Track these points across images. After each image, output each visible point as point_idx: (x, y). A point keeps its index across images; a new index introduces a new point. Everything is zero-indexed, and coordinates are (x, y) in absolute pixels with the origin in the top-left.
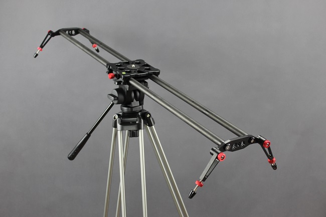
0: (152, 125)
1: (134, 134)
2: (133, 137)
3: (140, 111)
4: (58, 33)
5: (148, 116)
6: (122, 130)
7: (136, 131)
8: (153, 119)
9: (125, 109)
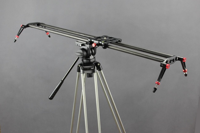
0: (101, 70)
1: (90, 76)
2: (90, 77)
3: (94, 62)
4: (28, 26)
5: (99, 64)
6: (83, 73)
7: (92, 73)
8: (101, 66)
9: (85, 61)
